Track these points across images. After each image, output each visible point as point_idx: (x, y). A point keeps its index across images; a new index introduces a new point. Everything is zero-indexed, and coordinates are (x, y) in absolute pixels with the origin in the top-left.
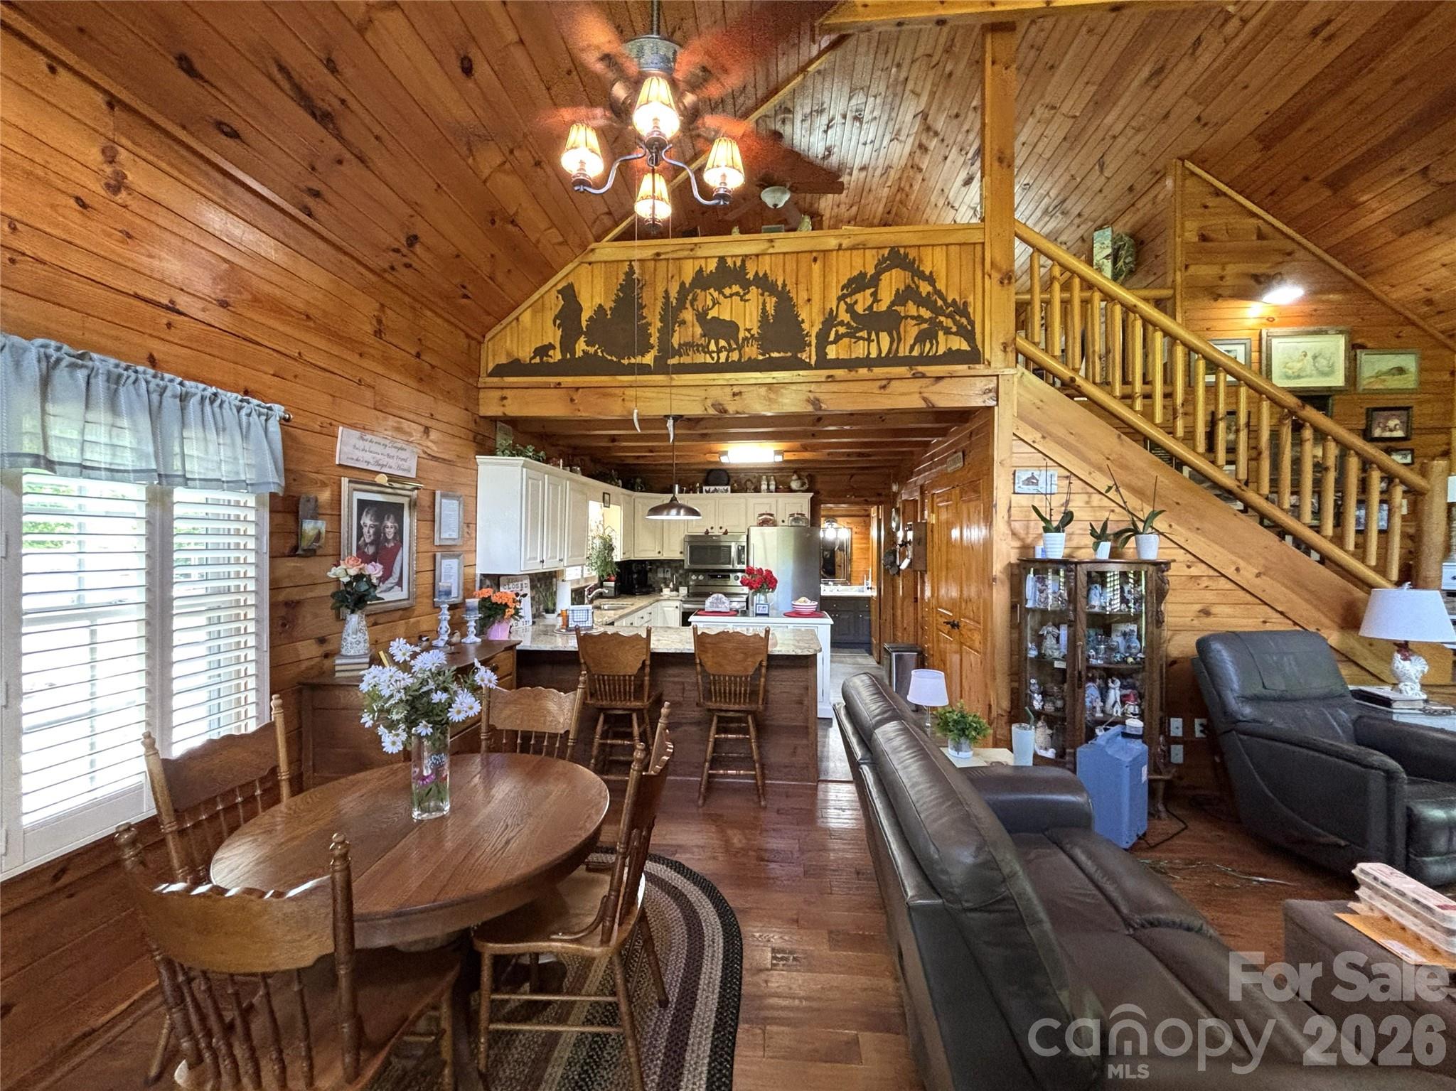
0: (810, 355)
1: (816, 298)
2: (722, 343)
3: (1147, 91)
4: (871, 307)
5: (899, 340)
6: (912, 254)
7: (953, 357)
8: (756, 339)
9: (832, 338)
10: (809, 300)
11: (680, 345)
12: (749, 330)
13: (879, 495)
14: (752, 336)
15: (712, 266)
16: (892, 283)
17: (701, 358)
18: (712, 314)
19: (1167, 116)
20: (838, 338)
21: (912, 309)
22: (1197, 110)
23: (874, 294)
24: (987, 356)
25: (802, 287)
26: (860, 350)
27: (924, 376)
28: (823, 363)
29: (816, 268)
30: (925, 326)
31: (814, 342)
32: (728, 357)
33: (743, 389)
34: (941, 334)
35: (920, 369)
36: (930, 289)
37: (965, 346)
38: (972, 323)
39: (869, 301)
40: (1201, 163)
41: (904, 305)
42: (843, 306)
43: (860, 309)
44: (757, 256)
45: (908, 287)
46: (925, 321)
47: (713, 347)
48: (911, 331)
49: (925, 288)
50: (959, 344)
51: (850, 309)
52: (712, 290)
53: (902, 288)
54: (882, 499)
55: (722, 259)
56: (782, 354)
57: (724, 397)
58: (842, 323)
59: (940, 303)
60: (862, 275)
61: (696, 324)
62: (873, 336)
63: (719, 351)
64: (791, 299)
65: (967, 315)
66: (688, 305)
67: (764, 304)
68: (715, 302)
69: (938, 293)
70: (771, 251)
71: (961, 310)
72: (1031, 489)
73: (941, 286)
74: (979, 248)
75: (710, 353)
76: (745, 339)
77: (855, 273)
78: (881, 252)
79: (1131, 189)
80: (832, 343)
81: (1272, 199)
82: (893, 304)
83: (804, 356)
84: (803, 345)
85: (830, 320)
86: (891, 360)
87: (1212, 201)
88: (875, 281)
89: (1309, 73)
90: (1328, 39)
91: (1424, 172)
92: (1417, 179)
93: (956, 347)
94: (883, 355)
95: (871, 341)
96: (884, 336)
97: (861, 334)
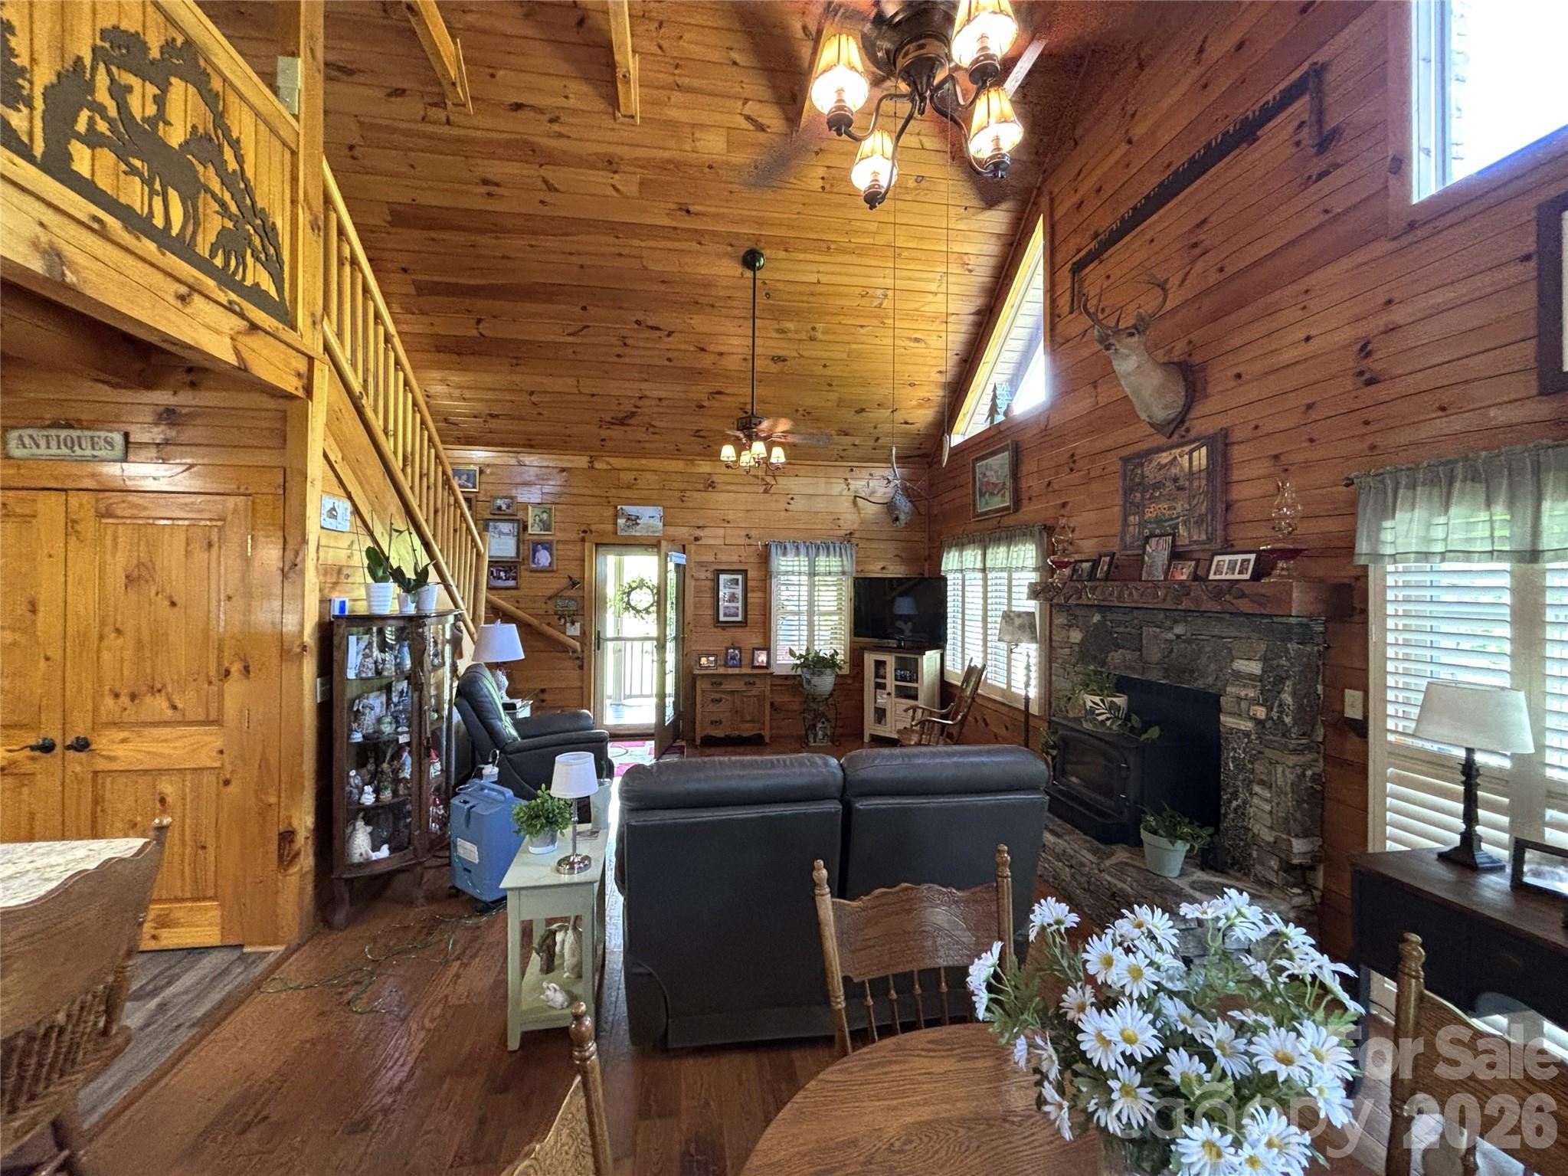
0: (31, 128)
4: (153, 122)
5: (197, 223)
6: (215, 82)
7: (258, 297)
9: (81, 126)
16: (185, 107)
20: (93, 139)
21: (213, 179)
23: (160, 102)
24: (300, 323)
26: (133, 194)
27: (238, 312)
28: (57, 166)
30: (229, 224)
31: (40, 104)
34: (248, 251)
36: (237, 167)
37: (273, 292)
38: (282, 264)
39: (151, 109)
41: (203, 164)
42: (103, 78)
43: (135, 107)
45: (208, 137)
46: (230, 216)
48: (214, 225)
49: (230, 161)
50: (267, 285)
51: (118, 93)
53: (200, 130)
58: (100, 110)
59: (247, 200)
60: (139, 43)
62: (157, 186)
65: (277, 248)
69: (246, 181)
71: (268, 233)
72: (332, 523)
73: (250, 172)
74: (288, 153)
77: (126, 26)
80: (80, 138)
82: (187, 146)
83: (17, 121)
84: (17, 95)
85: (75, 85)
86: (183, 248)
88: (159, 77)
89: (464, 203)
90: (489, 194)
91: (479, 321)
92: (473, 322)
93: (264, 287)
94: (175, 232)
95: (152, 193)
96: (173, 195)
97: (138, 163)
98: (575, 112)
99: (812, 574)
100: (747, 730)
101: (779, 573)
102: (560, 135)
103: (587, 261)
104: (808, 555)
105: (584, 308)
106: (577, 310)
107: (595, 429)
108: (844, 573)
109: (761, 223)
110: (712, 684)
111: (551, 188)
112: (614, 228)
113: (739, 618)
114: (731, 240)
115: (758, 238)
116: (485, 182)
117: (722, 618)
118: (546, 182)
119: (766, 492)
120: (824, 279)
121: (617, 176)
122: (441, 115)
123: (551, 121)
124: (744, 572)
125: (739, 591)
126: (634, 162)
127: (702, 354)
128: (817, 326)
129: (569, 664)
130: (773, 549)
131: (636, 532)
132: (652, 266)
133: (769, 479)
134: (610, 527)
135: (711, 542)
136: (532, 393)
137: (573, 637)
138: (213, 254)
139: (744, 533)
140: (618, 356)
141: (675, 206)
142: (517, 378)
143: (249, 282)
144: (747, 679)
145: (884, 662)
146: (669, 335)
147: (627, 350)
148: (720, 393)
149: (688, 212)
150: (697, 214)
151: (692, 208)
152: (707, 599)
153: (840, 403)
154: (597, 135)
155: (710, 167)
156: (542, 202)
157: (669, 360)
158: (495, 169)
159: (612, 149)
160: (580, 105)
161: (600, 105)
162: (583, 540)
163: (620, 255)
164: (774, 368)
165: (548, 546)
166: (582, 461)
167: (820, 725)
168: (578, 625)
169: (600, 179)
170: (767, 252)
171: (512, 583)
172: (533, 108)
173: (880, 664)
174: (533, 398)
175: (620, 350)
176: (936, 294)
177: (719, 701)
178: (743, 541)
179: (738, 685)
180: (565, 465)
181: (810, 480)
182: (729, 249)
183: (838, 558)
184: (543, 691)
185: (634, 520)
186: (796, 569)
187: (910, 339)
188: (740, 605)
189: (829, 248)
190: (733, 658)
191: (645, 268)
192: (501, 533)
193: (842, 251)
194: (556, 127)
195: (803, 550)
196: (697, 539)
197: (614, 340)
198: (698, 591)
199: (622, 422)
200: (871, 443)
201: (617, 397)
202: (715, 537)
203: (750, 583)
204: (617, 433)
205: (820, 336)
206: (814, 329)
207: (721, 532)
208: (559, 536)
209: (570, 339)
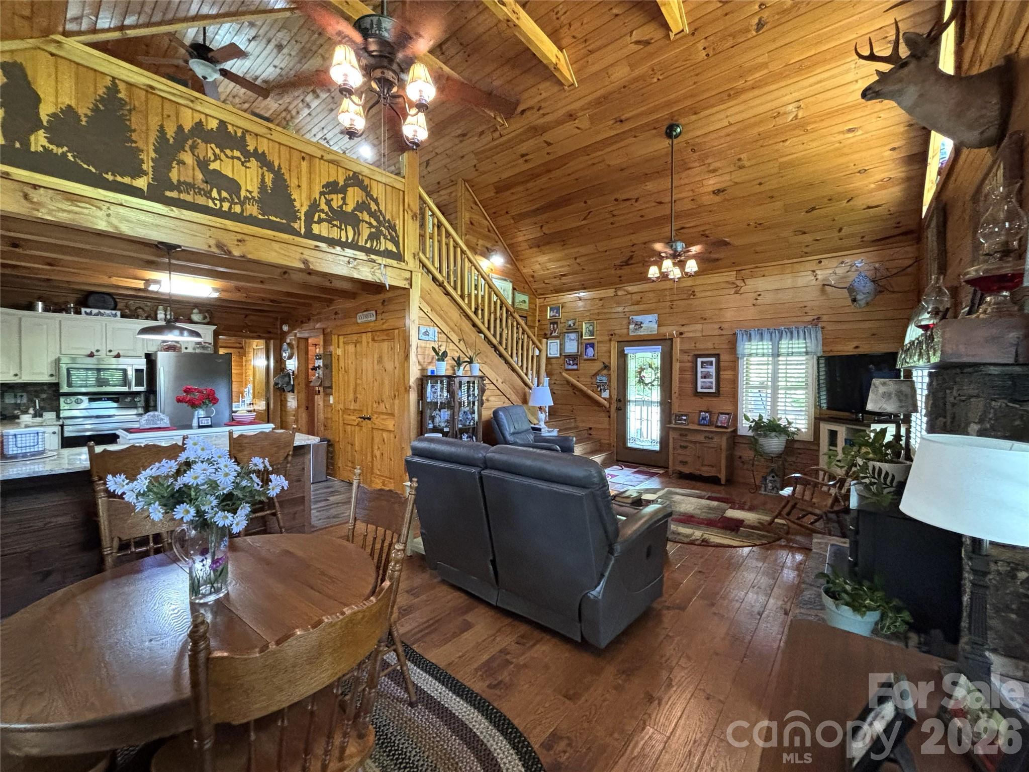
0: (300, 226)
1: (304, 185)
2: (224, 194)
3: (457, 141)
4: (341, 207)
5: (359, 235)
6: (366, 182)
7: (387, 254)
8: (257, 201)
9: (316, 219)
10: (299, 186)
11: (179, 181)
12: (250, 192)
13: (270, 332)
14: (253, 198)
15: (213, 124)
16: (354, 196)
17: (201, 200)
18: (213, 166)
19: (463, 157)
20: (320, 221)
21: (366, 216)
22: (475, 162)
23: (344, 199)
24: (406, 258)
25: (294, 174)
26: (335, 234)
27: (374, 261)
28: (309, 235)
29: (304, 164)
30: (373, 230)
31: (303, 218)
32: (230, 208)
33: (246, 238)
34: (382, 237)
35: (373, 257)
36: (376, 208)
37: (394, 250)
38: (398, 237)
39: (340, 203)
40: (472, 187)
41: (362, 213)
42: (323, 200)
43: (335, 205)
44: (257, 135)
45: (363, 202)
46: (374, 227)
47: (215, 194)
48: (366, 232)
49: (373, 207)
50: (391, 247)
51: (328, 203)
52: (213, 146)
53: (360, 201)
54: (272, 335)
55: (222, 123)
56: (278, 220)
57: (229, 241)
58: (322, 211)
59: (381, 219)
60: (336, 183)
61: (197, 168)
62: (343, 227)
63: (222, 200)
64: (285, 180)
65: (396, 232)
66: (187, 148)
67: (263, 175)
68: (217, 157)
69: (380, 212)
70: (269, 136)
71: (392, 227)
72: (426, 338)
73: (382, 208)
74: (401, 193)
75: (213, 199)
76: (246, 198)
77: (331, 180)
78: (348, 172)
79: (439, 183)
80: (316, 222)
81: (494, 216)
82: (355, 209)
83: (296, 226)
84: (296, 218)
85: (314, 207)
87: (474, 206)
88: (343, 191)
89: (517, 170)
90: (526, 161)
91: (541, 227)
92: (539, 229)
93: (390, 249)
94: (349, 241)
95: (341, 229)
96: (350, 228)
97: (335, 223)
98: (545, 100)
99: (776, 354)
100: (707, 472)
101: (744, 356)
102: (544, 115)
103: (577, 176)
104: (771, 340)
105: (585, 202)
106: (582, 204)
107: (613, 272)
108: (807, 353)
109: (669, 104)
110: (681, 435)
111: (549, 144)
112: (586, 150)
113: (713, 390)
114: (653, 126)
115: (672, 115)
116: (523, 156)
117: (699, 390)
118: (546, 142)
119: (736, 293)
120: (732, 120)
121: (576, 121)
122: (496, 135)
123: (538, 110)
124: (717, 356)
125: (712, 370)
126: (582, 109)
127: (660, 207)
128: (742, 156)
129: (603, 414)
130: (739, 337)
131: (642, 332)
132: (612, 163)
133: (739, 283)
134: (625, 331)
135: (691, 335)
136: (576, 259)
137: (605, 399)
138: (366, 243)
139: (717, 326)
140: (612, 224)
141: (611, 122)
142: (566, 252)
143: (382, 248)
144: (707, 434)
145: (836, 432)
146: (637, 200)
147: (615, 219)
148: (683, 228)
149: (621, 121)
150: (627, 120)
151: (623, 118)
152: (688, 376)
153: (787, 208)
154: (560, 104)
155: (624, 87)
156: (548, 154)
157: (642, 216)
158: (524, 148)
159: (569, 108)
160: (548, 94)
161: (556, 88)
162: (610, 340)
163: (594, 164)
164: (717, 199)
165: (592, 346)
166: (610, 292)
167: (770, 478)
168: (608, 391)
169: (569, 128)
170: (683, 121)
171: (575, 367)
172: (529, 109)
173: (833, 435)
174: (578, 261)
175: (612, 220)
176: (857, 81)
177: (686, 447)
178: (717, 332)
179: (701, 438)
180: (602, 296)
181: (777, 277)
182: (654, 131)
183: (801, 341)
184: (590, 429)
185: (639, 325)
186: (760, 351)
187: (843, 132)
188: (713, 380)
189: (729, 95)
190: (704, 419)
191: (609, 165)
192: (571, 340)
193: (744, 91)
194: (541, 112)
195: (766, 336)
196: (681, 334)
197: (607, 216)
198: (682, 370)
199: (627, 263)
200: (836, 234)
201: (619, 249)
202: (695, 331)
203: (722, 364)
204: (627, 270)
205: (747, 164)
206: (740, 160)
207: (699, 327)
208: (599, 338)
209: (584, 222)
